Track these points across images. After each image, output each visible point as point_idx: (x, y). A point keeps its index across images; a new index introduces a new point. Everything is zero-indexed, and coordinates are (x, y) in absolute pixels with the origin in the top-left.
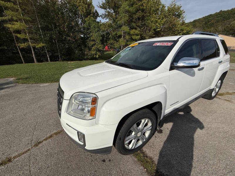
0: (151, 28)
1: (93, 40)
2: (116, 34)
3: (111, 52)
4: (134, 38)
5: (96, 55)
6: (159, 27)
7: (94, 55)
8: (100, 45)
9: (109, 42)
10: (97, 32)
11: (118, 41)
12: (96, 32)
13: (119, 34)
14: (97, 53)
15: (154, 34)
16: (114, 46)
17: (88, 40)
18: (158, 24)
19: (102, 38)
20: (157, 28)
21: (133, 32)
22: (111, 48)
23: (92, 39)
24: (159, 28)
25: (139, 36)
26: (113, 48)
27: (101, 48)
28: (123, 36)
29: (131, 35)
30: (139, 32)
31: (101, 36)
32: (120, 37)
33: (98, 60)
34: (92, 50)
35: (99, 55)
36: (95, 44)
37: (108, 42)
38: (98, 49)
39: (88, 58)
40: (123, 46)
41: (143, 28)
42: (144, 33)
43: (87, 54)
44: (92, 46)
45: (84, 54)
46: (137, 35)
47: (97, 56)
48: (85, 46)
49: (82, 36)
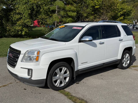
0: (89, 5)
1: (19, 14)
2: (49, 8)
3: (42, 28)
4: (69, 15)
5: (21, 31)
6: (97, 4)
7: (18, 31)
8: (28, 20)
9: (40, 17)
10: (25, 4)
11: (51, 17)
12: (23, 5)
13: (52, 8)
14: (24, 29)
15: (92, 11)
16: (47, 22)
17: (12, 13)
18: (96, 2)
19: (31, 12)
20: (96, 6)
21: (69, 8)
22: (42, 24)
23: (17, 12)
24: (97, 6)
25: (76, 13)
26: (45, 24)
27: (29, 24)
28: (58, 11)
29: (67, 11)
30: (75, 9)
31: (30, 10)
32: (53, 12)
33: (24, 38)
34: (17, 25)
35: (25, 32)
36: (21, 18)
37: (38, 16)
38: (25, 24)
39: (10, 35)
40: (57, 22)
41: (79, 5)
42: (81, 9)
43: (10, 30)
44: (18, 20)
45: (6, 29)
46: (73, 11)
47: (23, 33)
48: (8, 20)
49: (4, 7)
